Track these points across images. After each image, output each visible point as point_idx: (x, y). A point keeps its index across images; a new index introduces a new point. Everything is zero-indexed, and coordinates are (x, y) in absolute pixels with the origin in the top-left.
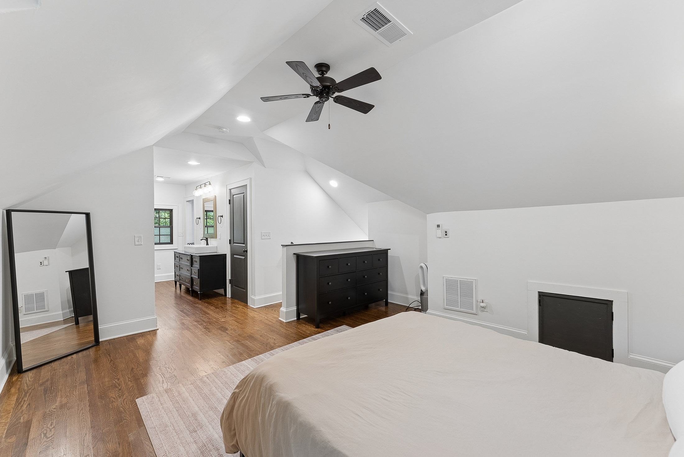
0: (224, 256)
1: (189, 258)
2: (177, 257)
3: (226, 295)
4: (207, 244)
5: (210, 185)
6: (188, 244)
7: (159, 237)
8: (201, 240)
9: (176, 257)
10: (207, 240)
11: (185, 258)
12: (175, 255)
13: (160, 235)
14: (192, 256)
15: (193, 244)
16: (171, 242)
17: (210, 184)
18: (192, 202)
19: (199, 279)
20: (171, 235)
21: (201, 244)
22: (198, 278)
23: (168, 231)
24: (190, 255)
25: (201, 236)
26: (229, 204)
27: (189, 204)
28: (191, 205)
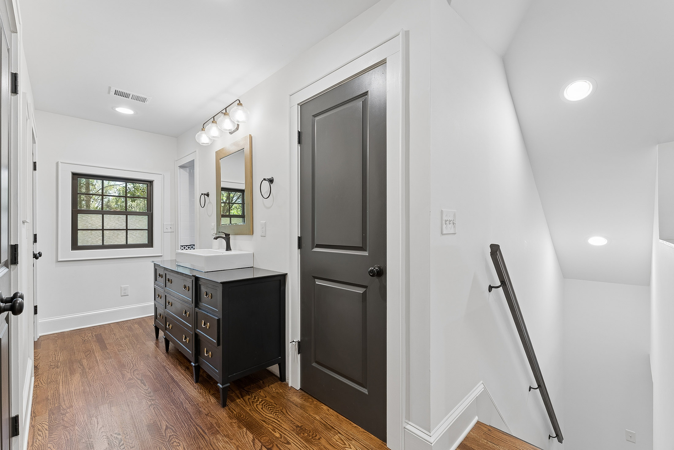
0: (281, 279)
1: (189, 283)
2: (160, 275)
3: (282, 377)
4: (228, 248)
5: (240, 107)
6: (182, 246)
7: (125, 233)
8: (216, 238)
9: (158, 276)
10: (227, 238)
11: (178, 282)
12: (156, 270)
13: (127, 230)
14: (197, 279)
15: (192, 247)
16: (150, 244)
17: (240, 104)
18: (189, 167)
19: (221, 347)
20: (150, 230)
21: (212, 248)
22: (218, 344)
23: (143, 222)
24: (193, 276)
25: (213, 232)
26: (299, 142)
27: (184, 174)
28: (188, 174)
